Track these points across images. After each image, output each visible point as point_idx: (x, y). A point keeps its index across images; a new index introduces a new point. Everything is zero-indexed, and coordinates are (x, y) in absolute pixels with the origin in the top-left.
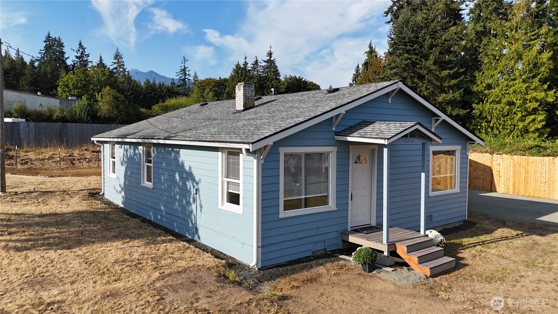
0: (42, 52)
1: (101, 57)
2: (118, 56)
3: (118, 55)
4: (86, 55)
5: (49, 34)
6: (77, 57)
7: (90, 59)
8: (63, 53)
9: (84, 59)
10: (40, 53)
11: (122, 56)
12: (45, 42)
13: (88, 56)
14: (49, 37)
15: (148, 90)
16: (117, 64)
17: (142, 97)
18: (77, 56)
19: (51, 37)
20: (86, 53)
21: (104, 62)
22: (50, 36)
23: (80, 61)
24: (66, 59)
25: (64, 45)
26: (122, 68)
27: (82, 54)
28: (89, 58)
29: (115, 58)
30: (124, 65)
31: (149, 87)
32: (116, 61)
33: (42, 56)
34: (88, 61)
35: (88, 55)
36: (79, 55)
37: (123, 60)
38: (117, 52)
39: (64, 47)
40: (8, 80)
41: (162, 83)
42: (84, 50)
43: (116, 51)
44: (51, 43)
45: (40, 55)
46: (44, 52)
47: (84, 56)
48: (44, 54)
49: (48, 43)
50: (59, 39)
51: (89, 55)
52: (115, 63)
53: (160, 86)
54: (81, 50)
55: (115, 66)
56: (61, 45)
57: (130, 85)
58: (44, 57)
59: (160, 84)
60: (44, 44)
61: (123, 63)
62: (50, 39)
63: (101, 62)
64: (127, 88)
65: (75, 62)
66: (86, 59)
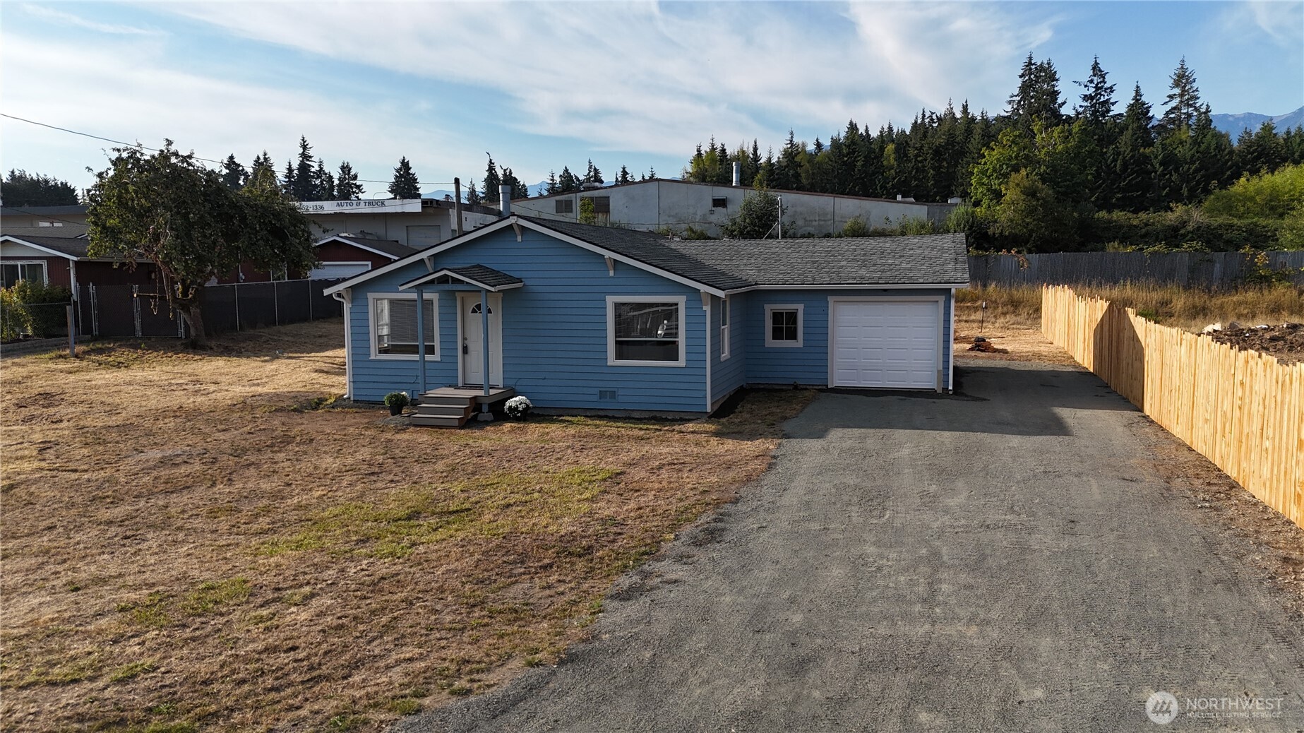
0: (1014, 98)
1: (1138, 87)
2: (1182, 79)
3: (1183, 76)
4: (1106, 89)
5: (1031, 58)
6: (1086, 98)
7: (1114, 97)
8: (1055, 94)
9: (1102, 99)
10: (1010, 102)
11: (1193, 77)
12: (1021, 77)
13: (1112, 92)
14: (1030, 63)
15: (1249, 153)
16: (1179, 99)
17: (1229, 173)
18: (1086, 96)
19: (1034, 64)
20: (1106, 86)
21: (1143, 99)
22: (1033, 62)
23: (1091, 106)
24: (1060, 106)
25: (1057, 77)
26: (1191, 106)
27: (1097, 88)
28: (1113, 95)
29: (1177, 84)
30: (1198, 98)
31: (1250, 147)
32: (1177, 91)
33: (1015, 106)
34: (1112, 101)
35: (1111, 88)
36: (1091, 91)
37: (1195, 85)
38: (1182, 68)
39: (1057, 80)
40: (940, 167)
41: (1293, 132)
42: (1104, 78)
43: (1180, 66)
44: (1032, 76)
45: (1011, 106)
46: (1018, 98)
47: (1103, 93)
48: (1019, 102)
49: (1027, 78)
50: (1049, 64)
51: (1114, 88)
52: (1171, 97)
53: (1288, 138)
54: (1096, 80)
55: (1174, 103)
56: (1052, 77)
57: (1200, 146)
58: (1018, 110)
59: (1288, 133)
60: (1019, 82)
61: (1196, 93)
62: (1031, 69)
63: (1137, 100)
64: (1188, 156)
65: (1081, 110)
66: (1106, 97)
